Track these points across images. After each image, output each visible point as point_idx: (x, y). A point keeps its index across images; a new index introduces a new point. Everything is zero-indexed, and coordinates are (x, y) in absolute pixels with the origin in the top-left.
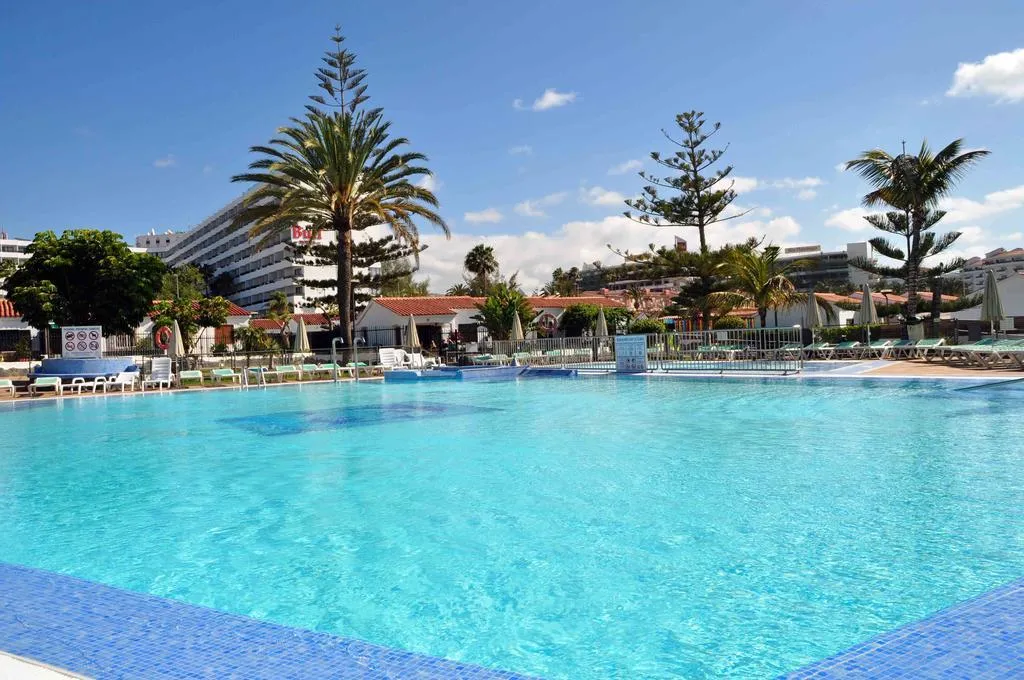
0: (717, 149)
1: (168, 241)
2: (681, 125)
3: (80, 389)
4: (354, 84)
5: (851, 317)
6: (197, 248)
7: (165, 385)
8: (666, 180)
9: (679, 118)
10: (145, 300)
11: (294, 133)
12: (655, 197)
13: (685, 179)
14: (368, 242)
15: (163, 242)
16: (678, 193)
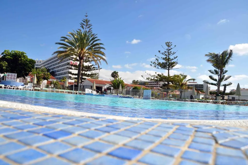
0: (174, 52)
1: (40, 62)
2: (166, 45)
3: (8, 88)
4: (89, 27)
5: (203, 97)
6: (47, 64)
7: (30, 90)
8: (161, 58)
9: (166, 43)
10: (30, 70)
11: (72, 34)
12: (158, 61)
13: (166, 58)
14: (88, 66)
15: (39, 62)
16: (164, 61)
